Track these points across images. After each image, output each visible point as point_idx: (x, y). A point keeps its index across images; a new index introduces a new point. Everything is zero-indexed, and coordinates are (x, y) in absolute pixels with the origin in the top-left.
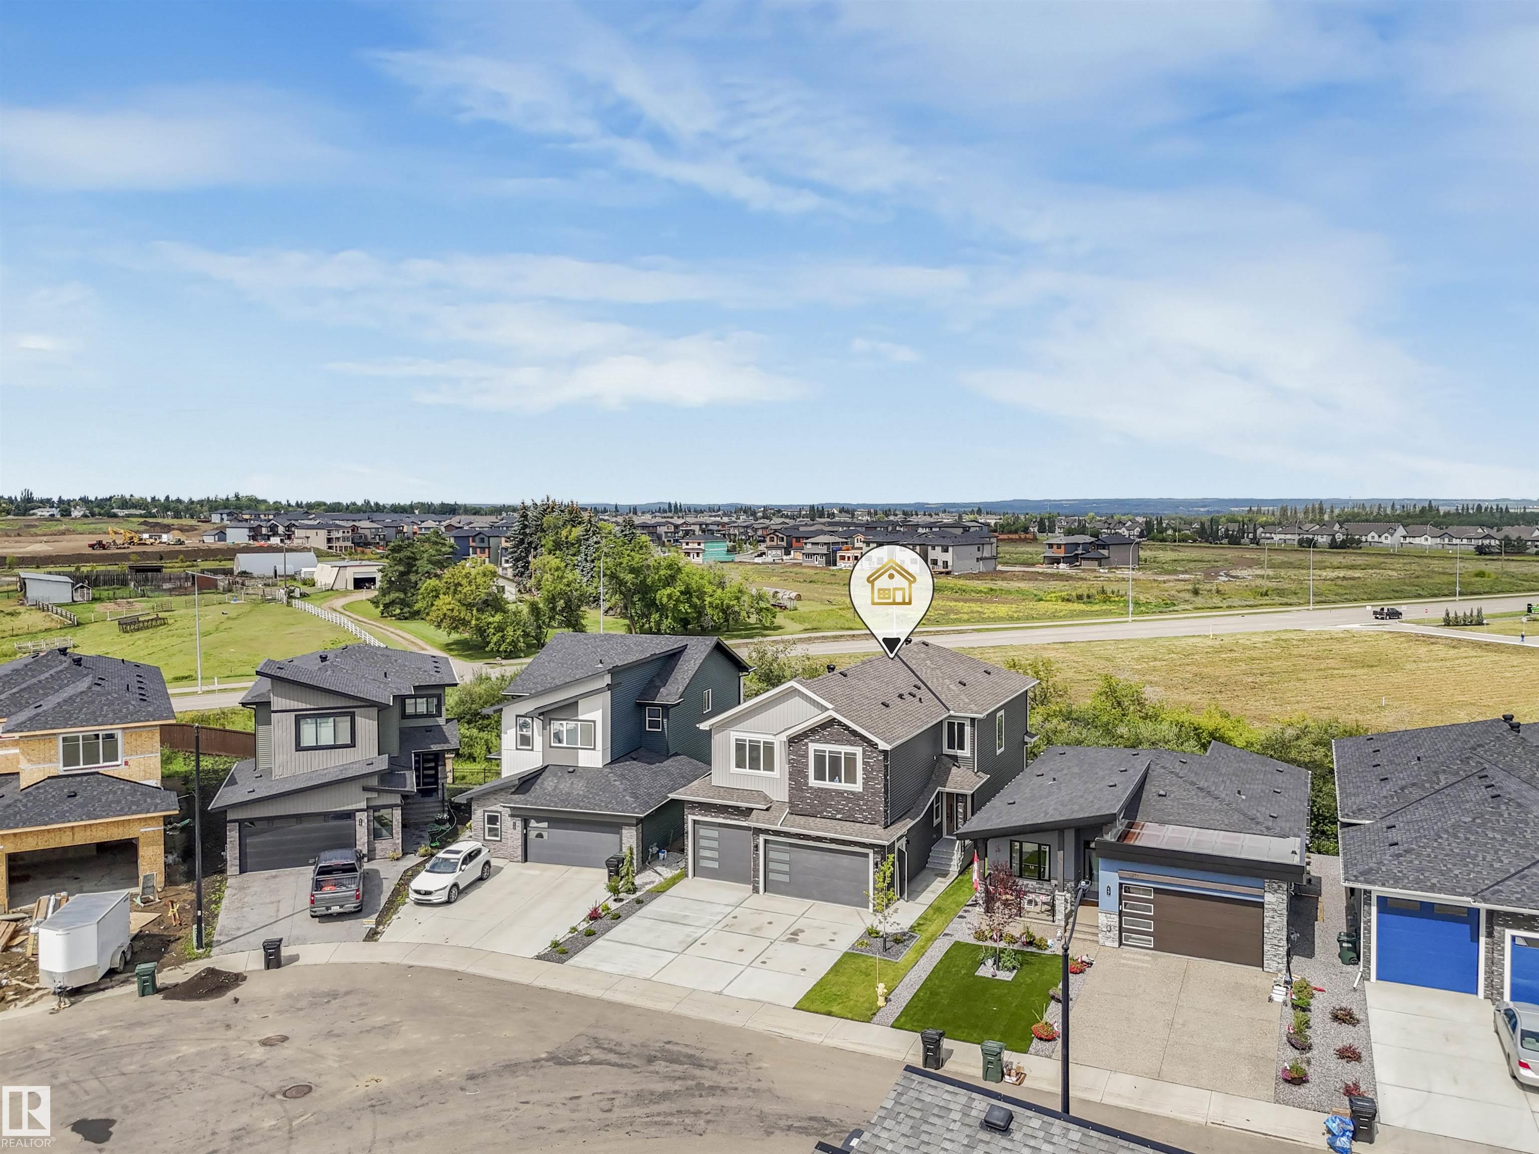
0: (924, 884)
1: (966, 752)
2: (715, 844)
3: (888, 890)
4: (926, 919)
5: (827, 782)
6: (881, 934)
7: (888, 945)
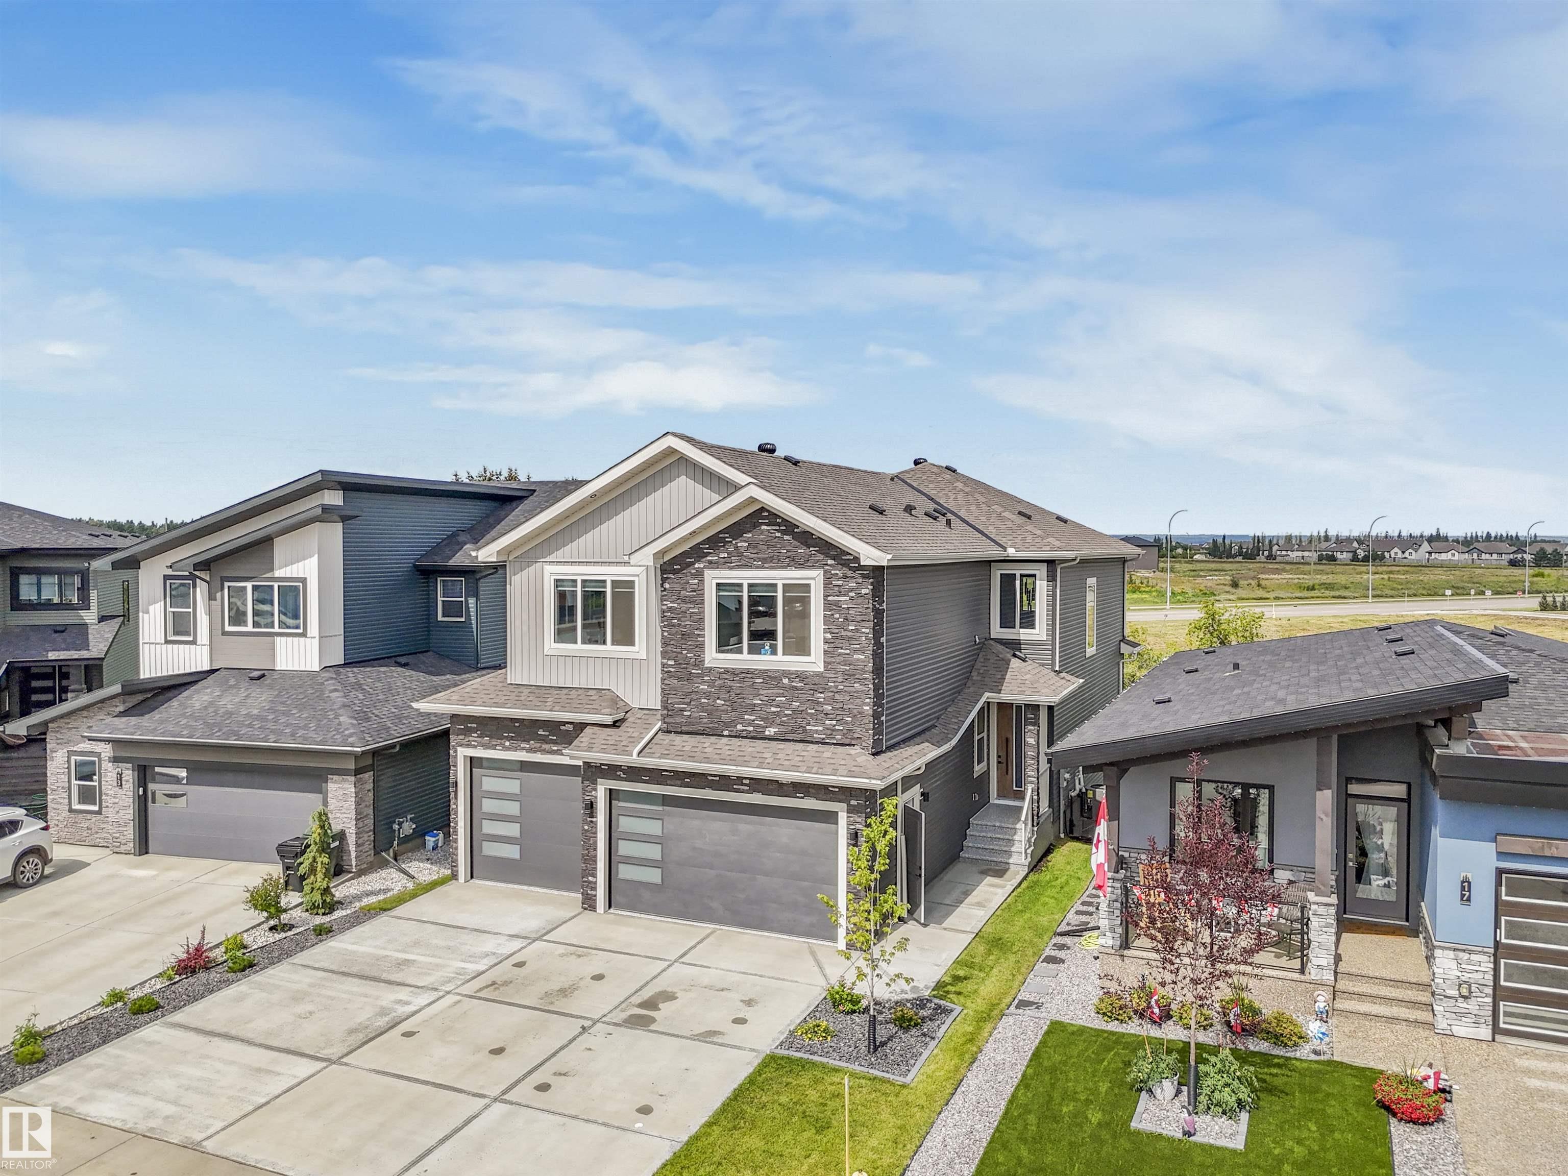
0: (960, 889)
1: (1039, 632)
2: (513, 808)
3: (883, 891)
4: (971, 965)
5: (745, 656)
6: (864, 1003)
7: (882, 1033)
